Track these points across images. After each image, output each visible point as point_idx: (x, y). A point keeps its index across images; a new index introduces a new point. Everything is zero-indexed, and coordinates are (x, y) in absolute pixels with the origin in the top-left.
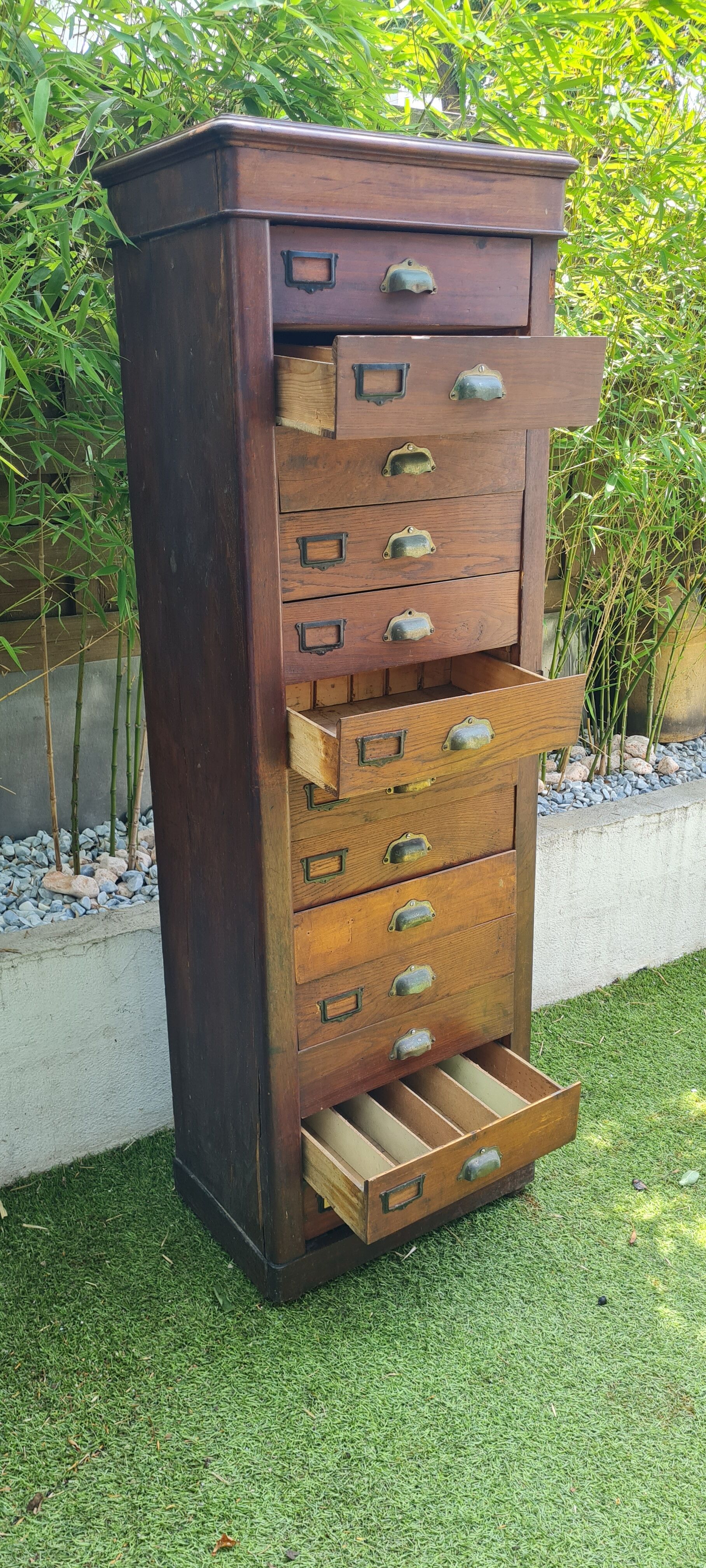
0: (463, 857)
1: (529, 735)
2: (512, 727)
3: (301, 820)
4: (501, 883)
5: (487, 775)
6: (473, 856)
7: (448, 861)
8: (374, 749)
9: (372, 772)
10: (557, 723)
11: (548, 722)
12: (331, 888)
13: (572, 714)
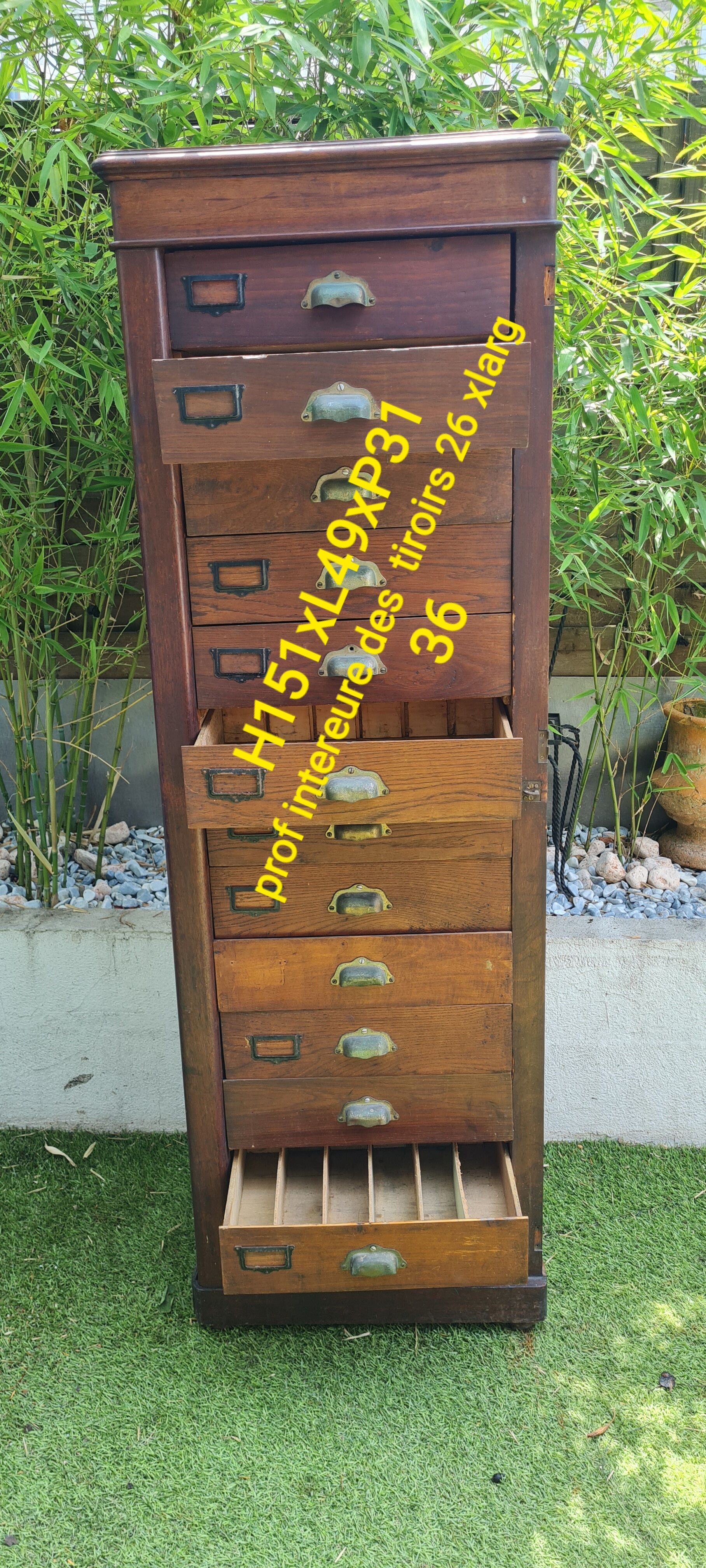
0: (438, 925)
1: (441, 799)
2: (413, 786)
3: (221, 847)
4: (489, 965)
5: (466, 839)
6: (452, 926)
7: (417, 926)
8: (225, 784)
9: (226, 806)
10: (483, 789)
11: (470, 787)
12: (264, 923)
13: (506, 784)
